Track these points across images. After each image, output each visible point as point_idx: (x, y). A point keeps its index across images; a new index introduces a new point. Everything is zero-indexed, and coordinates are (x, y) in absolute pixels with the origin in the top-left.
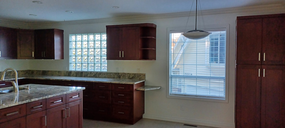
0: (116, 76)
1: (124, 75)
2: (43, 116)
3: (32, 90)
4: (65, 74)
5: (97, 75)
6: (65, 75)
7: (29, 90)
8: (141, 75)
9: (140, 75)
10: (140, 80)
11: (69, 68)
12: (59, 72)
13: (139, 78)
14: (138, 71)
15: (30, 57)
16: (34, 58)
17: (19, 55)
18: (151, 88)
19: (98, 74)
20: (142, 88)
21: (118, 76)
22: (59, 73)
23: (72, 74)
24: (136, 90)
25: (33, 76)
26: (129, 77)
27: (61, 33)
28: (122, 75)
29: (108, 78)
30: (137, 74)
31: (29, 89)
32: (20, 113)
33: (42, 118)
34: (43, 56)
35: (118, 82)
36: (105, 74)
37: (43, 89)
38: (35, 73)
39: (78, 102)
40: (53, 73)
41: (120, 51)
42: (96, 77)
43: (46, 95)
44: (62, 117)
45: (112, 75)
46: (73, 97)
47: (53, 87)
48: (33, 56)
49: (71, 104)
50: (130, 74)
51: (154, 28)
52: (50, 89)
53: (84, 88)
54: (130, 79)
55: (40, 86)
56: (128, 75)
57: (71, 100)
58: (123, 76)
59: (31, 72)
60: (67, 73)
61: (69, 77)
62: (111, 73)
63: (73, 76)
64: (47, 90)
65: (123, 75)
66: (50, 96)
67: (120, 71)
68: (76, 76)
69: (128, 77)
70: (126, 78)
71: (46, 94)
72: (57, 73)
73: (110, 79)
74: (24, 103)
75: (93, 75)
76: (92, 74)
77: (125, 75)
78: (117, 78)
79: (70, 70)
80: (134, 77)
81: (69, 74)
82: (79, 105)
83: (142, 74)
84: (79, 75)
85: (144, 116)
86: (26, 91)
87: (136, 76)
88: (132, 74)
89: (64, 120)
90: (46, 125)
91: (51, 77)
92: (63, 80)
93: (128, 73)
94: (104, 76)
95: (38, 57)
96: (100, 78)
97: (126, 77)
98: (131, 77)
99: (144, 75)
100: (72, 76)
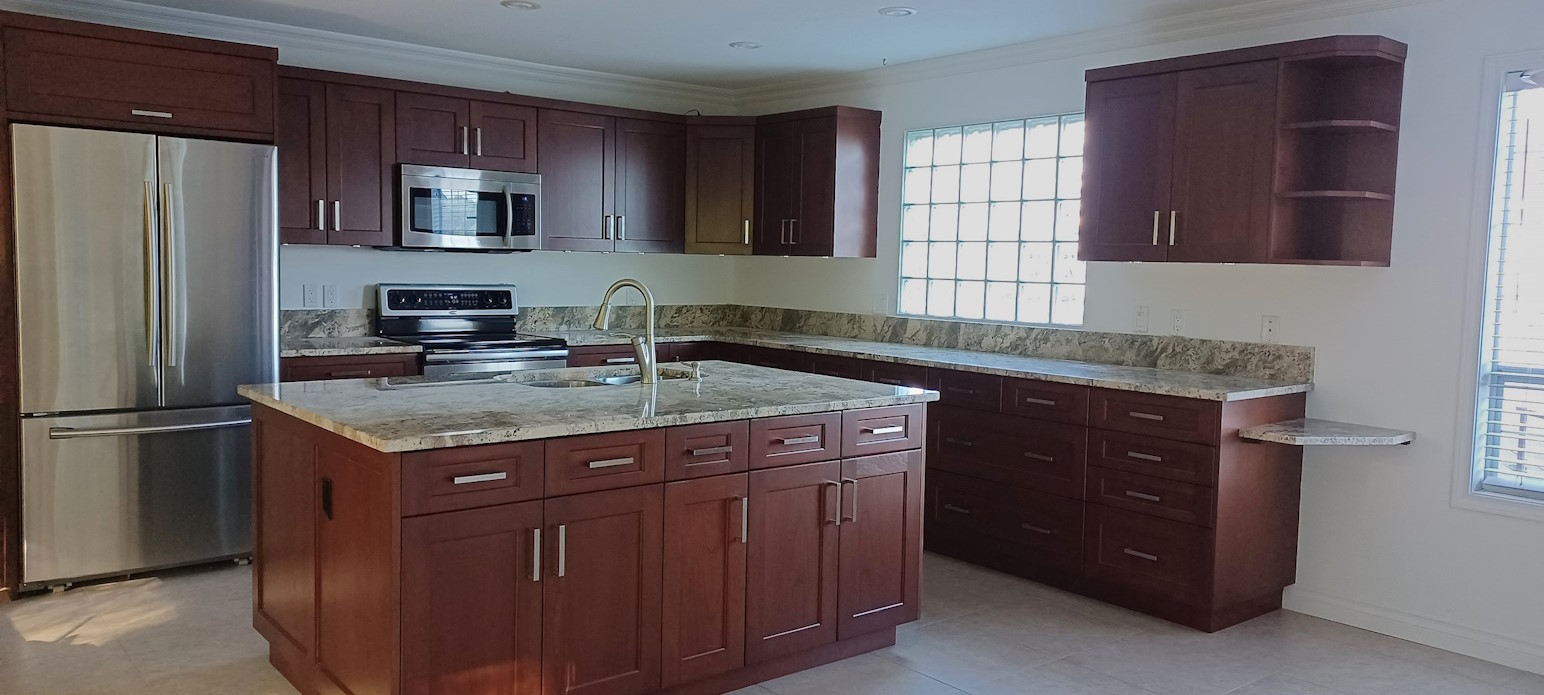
0: (1130, 355)
1: (1178, 350)
2: (736, 499)
3: (709, 382)
4: (879, 328)
5: (1028, 342)
6: (879, 338)
7: (696, 379)
8: (1281, 353)
9: (1279, 357)
10: (1274, 380)
11: (895, 303)
12: (852, 318)
13: (1272, 372)
14: (1266, 331)
15: (734, 247)
16: (751, 248)
17: (690, 237)
18: (1343, 434)
19: (1036, 339)
20: (1276, 427)
21: (1145, 357)
22: (854, 325)
23: (908, 334)
24: (1236, 436)
25: (745, 334)
26: (1210, 360)
27: (869, 125)
28: (1164, 350)
29: (1087, 360)
30: (1256, 345)
31: (698, 376)
32: (641, 464)
33: (727, 505)
34: (787, 239)
35: (1132, 381)
36: (1068, 341)
37: (755, 382)
38: (755, 318)
39: (900, 462)
40: (826, 324)
41: (1157, 213)
42: (1024, 354)
43: (752, 403)
44: (822, 521)
45: (1107, 344)
46: (876, 431)
47: (801, 378)
48: (747, 242)
49: (867, 466)
50: (1216, 347)
51: (1390, 63)
52: (784, 384)
53: (935, 395)
54: (1218, 372)
55: (749, 370)
56: (1205, 351)
57: (865, 442)
58: (1174, 354)
59: (739, 315)
60: (886, 328)
61: (893, 346)
62: (1103, 336)
63: (913, 341)
64: (768, 388)
65: (1170, 351)
66: (765, 411)
67: (1159, 328)
68: (928, 344)
69: (1203, 360)
70: (1192, 366)
71: (753, 399)
72: (846, 326)
73: (1093, 367)
74: (655, 426)
75: (1007, 344)
76: (1006, 335)
77: (1183, 352)
78: (1134, 365)
79: (903, 311)
80: (1234, 364)
81: (897, 329)
82: (905, 473)
83: (1291, 350)
84: (943, 341)
85: (1291, 599)
86: (684, 383)
87: (1255, 360)
88: (1229, 346)
89: (829, 531)
90: (744, 540)
91: (813, 342)
92: (859, 356)
93: (1203, 341)
94: (1064, 349)
95: (766, 244)
96: (1041, 357)
97: (1187, 362)
98: (1218, 364)
99: (1306, 357)
100: (908, 344)
